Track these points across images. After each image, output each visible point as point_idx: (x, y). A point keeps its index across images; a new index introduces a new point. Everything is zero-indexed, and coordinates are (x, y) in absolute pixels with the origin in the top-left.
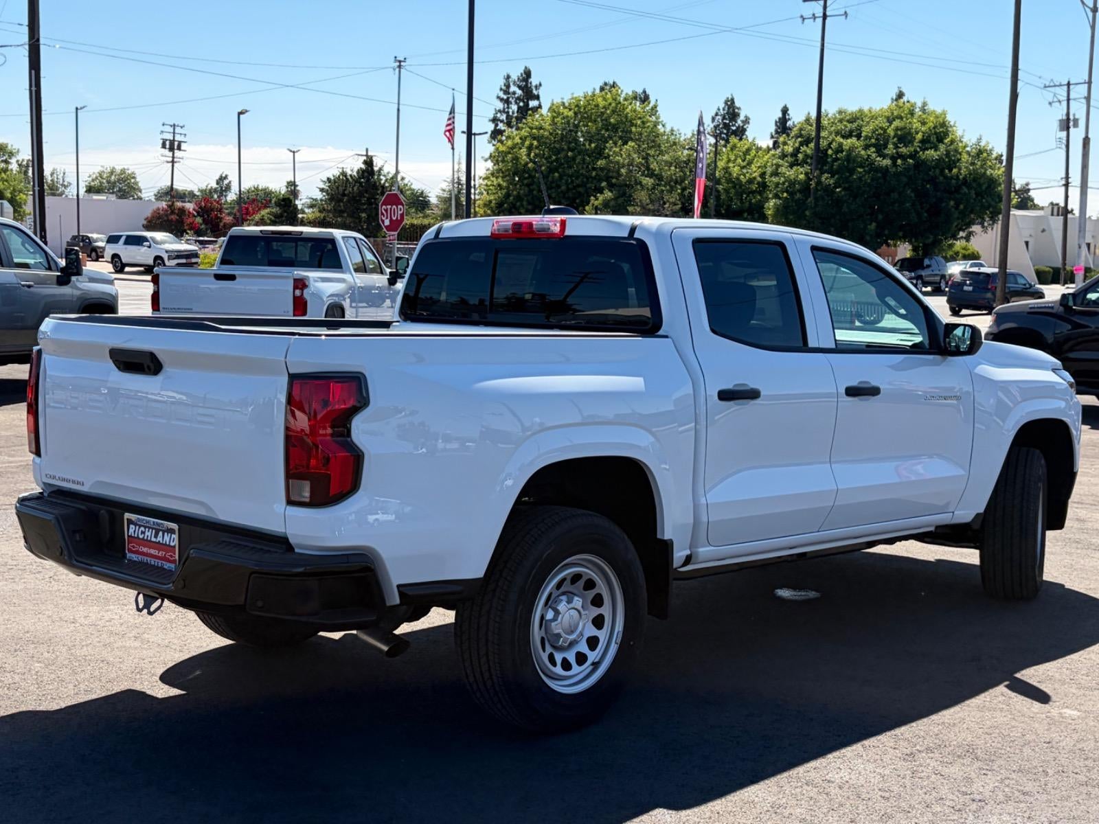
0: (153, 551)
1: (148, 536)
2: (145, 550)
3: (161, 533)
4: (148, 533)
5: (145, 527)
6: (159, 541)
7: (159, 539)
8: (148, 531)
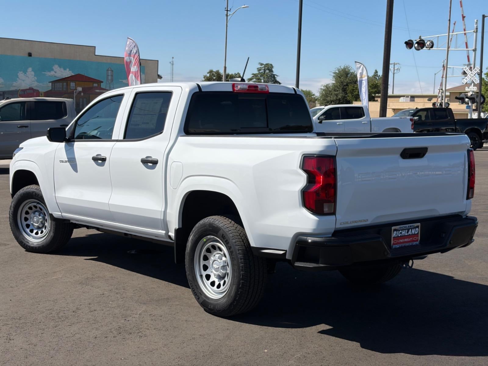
0: (406, 240)
1: (403, 234)
2: (402, 241)
3: (410, 230)
4: (403, 233)
5: (402, 230)
6: (409, 234)
7: (410, 233)
8: (404, 231)
